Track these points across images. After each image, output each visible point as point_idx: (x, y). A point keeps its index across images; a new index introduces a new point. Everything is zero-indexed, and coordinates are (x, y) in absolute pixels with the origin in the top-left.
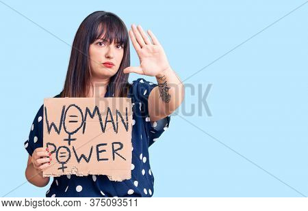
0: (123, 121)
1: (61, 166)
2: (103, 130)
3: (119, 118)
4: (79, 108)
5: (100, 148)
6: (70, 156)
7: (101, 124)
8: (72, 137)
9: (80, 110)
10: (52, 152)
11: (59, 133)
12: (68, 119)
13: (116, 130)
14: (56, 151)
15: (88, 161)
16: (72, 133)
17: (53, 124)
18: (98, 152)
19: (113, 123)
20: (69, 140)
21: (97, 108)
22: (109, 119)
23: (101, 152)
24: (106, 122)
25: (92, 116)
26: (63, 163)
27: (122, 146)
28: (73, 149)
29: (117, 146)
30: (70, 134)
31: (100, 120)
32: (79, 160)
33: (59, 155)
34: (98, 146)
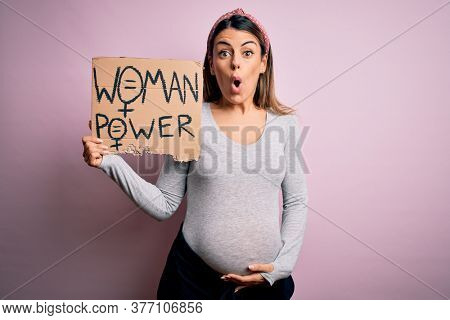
0: (191, 89)
1: (114, 142)
2: (168, 100)
3: (187, 85)
4: (137, 71)
5: (164, 122)
6: (126, 130)
7: (165, 91)
8: (129, 107)
9: (139, 74)
10: (104, 126)
11: (112, 101)
12: (123, 84)
13: (183, 100)
14: (108, 124)
15: (148, 138)
16: (129, 102)
17: (104, 90)
18: (161, 126)
19: (180, 92)
20: (125, 111)
21: (159, 72)
22: (175, 86)
23: (165, 126)
24: (171, 89)
25: (154, 82)
26: (117, 139)
27: (190, 119)
28: (131, 122)
29: (184, 120)
30: (126, 103)
31: (164, 87)
32: (136, 137)
33: (112, 129)
34: (161, 119)
